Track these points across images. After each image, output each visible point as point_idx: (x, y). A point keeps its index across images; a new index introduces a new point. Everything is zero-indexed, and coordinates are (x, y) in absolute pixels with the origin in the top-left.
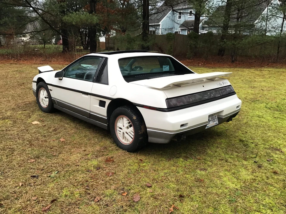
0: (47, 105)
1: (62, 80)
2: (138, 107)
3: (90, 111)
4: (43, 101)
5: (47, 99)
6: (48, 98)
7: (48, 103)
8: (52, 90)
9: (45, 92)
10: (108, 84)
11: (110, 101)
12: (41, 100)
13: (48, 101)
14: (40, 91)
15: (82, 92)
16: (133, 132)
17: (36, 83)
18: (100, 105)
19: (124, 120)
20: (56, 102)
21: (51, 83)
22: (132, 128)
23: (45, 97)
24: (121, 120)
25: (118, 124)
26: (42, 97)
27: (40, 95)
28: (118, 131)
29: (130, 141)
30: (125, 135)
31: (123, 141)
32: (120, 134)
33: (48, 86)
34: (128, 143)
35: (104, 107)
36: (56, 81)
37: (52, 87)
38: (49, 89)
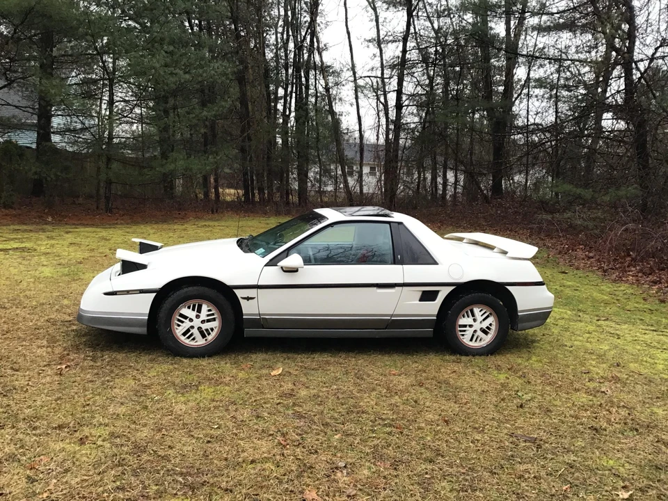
1: (295, 271)
3: (392, 316)
8: (253, 298)
10: (436, 263)
11: (453, 287)
12: (179, 331)
13: (215, 328)
14: (181, 309)
15: (377, 284)
16: (494, 323)
17: (155, 294)
18: (421, 300)
19: (476, 310)
20: (260, 322)
21: (255, 283)
22: (491, 320)
23: (203, 322)
24: (467, 312)
25: (460, 320)
26: (187, 324)
27: (179, 320)
28: (461, 331)
29: (487, 339)
30: (479, 333)
31: (473, 344)
32: (463, 335)
33: (236, 291)
34: (483, 344)
35: (434, 300)
36: (273, 276)
37: (255, 290)
38: (242, 298)
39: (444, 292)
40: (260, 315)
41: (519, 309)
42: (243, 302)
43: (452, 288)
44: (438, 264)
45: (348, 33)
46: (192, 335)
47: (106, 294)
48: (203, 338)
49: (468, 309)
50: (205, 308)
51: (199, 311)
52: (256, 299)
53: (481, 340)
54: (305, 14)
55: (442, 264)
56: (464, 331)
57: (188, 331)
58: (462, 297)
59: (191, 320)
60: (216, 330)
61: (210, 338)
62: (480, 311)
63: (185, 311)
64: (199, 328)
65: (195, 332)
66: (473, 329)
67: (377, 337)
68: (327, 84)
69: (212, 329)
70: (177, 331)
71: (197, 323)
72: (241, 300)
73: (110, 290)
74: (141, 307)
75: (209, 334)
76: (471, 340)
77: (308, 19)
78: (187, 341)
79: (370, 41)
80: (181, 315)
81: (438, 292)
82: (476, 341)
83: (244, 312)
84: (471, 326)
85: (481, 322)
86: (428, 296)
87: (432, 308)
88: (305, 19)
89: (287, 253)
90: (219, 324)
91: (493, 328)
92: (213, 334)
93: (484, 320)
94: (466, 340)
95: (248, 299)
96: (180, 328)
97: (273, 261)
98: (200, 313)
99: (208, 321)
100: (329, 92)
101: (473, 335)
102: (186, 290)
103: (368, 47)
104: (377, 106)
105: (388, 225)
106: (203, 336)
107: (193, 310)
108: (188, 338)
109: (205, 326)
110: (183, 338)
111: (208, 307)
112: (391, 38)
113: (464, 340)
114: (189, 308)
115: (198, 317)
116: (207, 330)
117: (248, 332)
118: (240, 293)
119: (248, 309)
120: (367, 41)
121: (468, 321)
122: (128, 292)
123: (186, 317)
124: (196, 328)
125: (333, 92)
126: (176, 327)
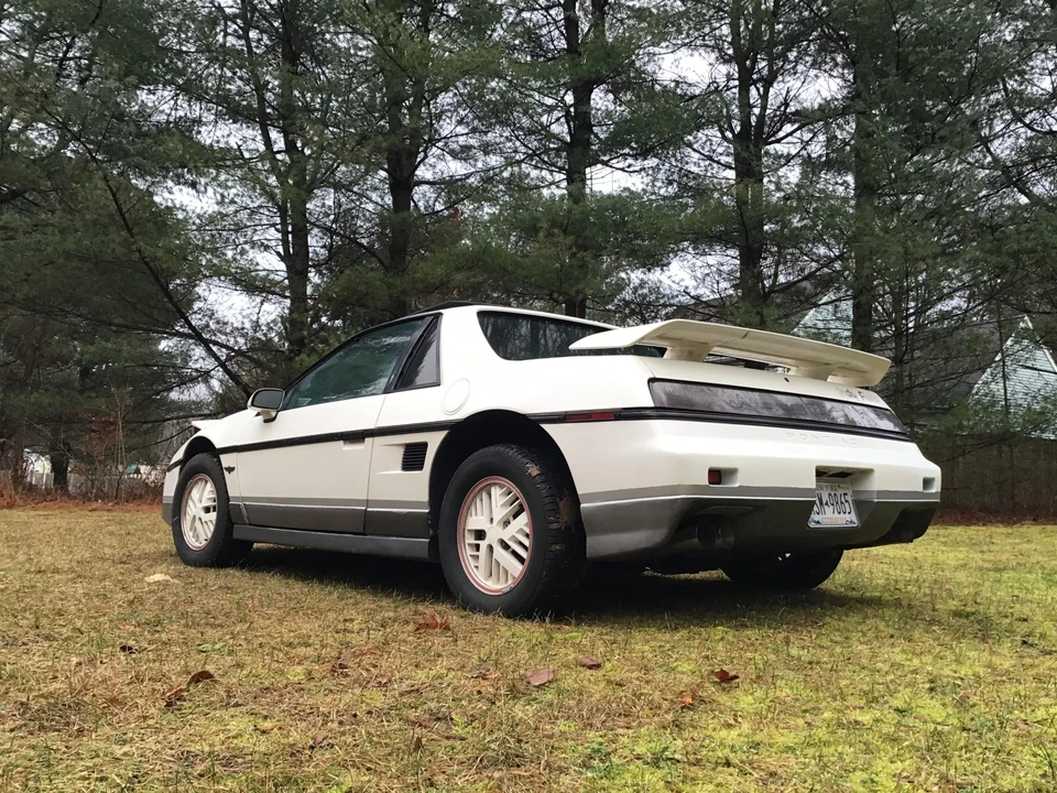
0: (210, 535)
1: (273, 419)
2: (545, 426)
3: (368, 503)
4: (198, 524)
5: (213, 516)
6: (214, 510)
7: (212, 529)
8: (233, 469)
9: (210, 487)
10: (437, 384)
11: (446, 432)
12: (188, 525)
13: (214, 521)
14: (191, 489)
15: (341, 434)
16: (529, 531)
18: (404, 467)
19: (495, 494)
20: (243, 512)
21: (236, 443)
23: (207, 511)
25: (469, 519)
29: (517, 574)
30: (498, 554)
31: (491, 584)
33: (221, 457)
34: (508, 585)
35: (420, 467)
37: (235, 456)
38: (225, 469)
40: (241, 499)
43: (442, 435)
49: (478, 489)
50: (208, 487)
52: (236, 470)
55: (442, 384)
57: (193, 523)
60: (214, 525)
62: (503, 495)
64: (200, 520)
66: (485, 544)
72: (225, 474)
76: (490, 573)
78: (193, 541)
81: (424, 446)
85: (499, 525)
86: (413, 458)
90: (216, 516)
94: (480, 571)
95: (230, 470)
96: (189, 518)
98: (202, 496)
101: (491, 562)
109: (206, 517)
110: (190, 536)
115: (200, 501)
116: (206, 523)
117: (237, 531)
119: (232, 488)
121: (479, 520)
124: (197, 519)
126: (187, 516)
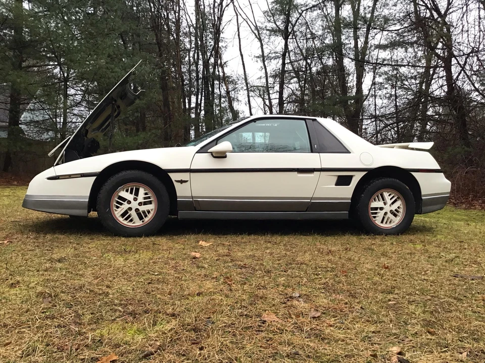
1: (224, 157)
2: (413, 173)
3: (311, 199)
5: (150, 207)
6: (151, 203)
10: (348, 152)
11: (366, 173)
12: (118, 213)
13: (152, 210)
14: (119, 192)
15: (298, 169)
16: (402, 207)
17: (95, 177)
18: (337, 184)
19: (386, 195)
20: (193, 204)
21: (188, 167)
22: (399, 203)
23: (140, 204)
24: (377, 196)
25: (372, 203)
26: (125, 206)
27: (118, 202)
28: (373, 213)
29: (396, 221)
30: (389, 215)
31: (384, 225)
32: (375, 217)
33: (171, 175)
34: (393, 225)
35: (349, 184)
36: (204, 161)
37: (188, 174)
38: (176, 181)
39: (357, 177)
40: (192, 197)
41: (423, 193)
42: (177, 185)
43: (364, 173)
44: (350, 153)
45: (242, 55)
46: (130, 216)
47: (49, 179)
48: (140, 220)
49: (379, 193)
50: (142, 191)
51: (137, 194)
52: (189, 182)
53: (390, 222)
54: (210, 41)
55: (353, 153)
56: (376, 213)
57: (126, 212)
58: (373, 182)
59: (129, 202)
60: (152, 213)
61: (146, 220)
62: (389, 195)
63: (123, 194)
64: (137, 210)
65: (133, 213)
66: (383, 212)
67: (299, 218)
68: (228, 89)
69: (149, 212)
70: (116, 213)
71: (134, 205)
72: (175, 184)
73: (53, 175)
74: (82, 190)
75: (146, 216)
76: (382, 222)
77: (212, 43)
78: (125, 222)
79: (258, 57)
80: (120, 198)
81: (351, 177)
82: (386, 223)
83: (178, 194)
84: (381, 209)
85: (390, 205)
86: (343, 181)
87: (347, 192)
88: (211, 44)
89: (216, 141)
90: (155, 207)
91: (401, 210)
92: (150, 216)
93: (393, 203)
94: (378, 221)
95: (182, 182)
96: (119, 209)
97: (204, 149)
98: (137, 196)
99: (145, 203)
100: (229, 94)
101: (384, 218)
102: (124, 174)
103: (257, 61)
104: (264, 107)
105: (304, 122)
106: (141, 218)
107: (131, 193)
108: (126, 219)
109: (143, 208)
110: (121, 219)
111: (145, 191)
112: (274, 55)
113: (376, 222)
114: (127, 191)
115: (135, 199)
116: (144, 212)
117: (182, 214)
118: (174, 177)
119: (182, 191)
120: (256, 57)
121: (379, 204)
122: (70, 176)
123: (124, 200)
124: (133, 210)
125: (232, 94)
126: (115, 208)
